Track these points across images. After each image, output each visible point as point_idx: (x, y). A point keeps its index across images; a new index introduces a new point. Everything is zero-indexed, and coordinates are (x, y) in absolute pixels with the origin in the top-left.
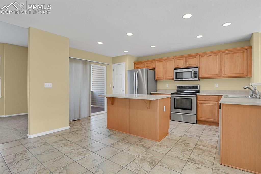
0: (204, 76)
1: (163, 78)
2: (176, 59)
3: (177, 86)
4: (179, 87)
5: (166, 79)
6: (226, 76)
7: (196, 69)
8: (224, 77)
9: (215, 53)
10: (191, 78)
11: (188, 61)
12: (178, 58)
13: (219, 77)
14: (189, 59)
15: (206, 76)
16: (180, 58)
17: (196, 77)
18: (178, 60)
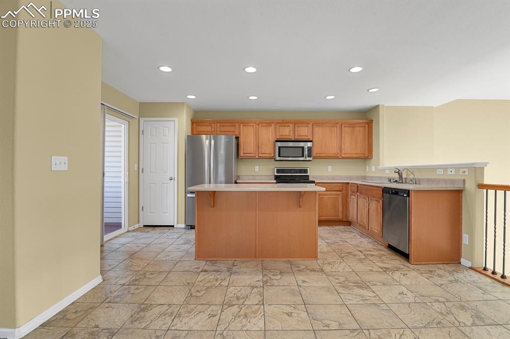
0: (319, 155)
1: (254, 155)
2: (278, 125)
3: (276, 169)
4: (278, 171)
5: (260, 158)
6: (346, 156)
7: (309, 144)
8: (343, 158)
9: (333, 124)
10: (303, 156)
11: (296, 129)
12: (281, 123)
13: (337, 158)
14: (298, 126)
15: (323, 155)
16: (283, 123)
17: (309, 156)
18: (281, 126)
